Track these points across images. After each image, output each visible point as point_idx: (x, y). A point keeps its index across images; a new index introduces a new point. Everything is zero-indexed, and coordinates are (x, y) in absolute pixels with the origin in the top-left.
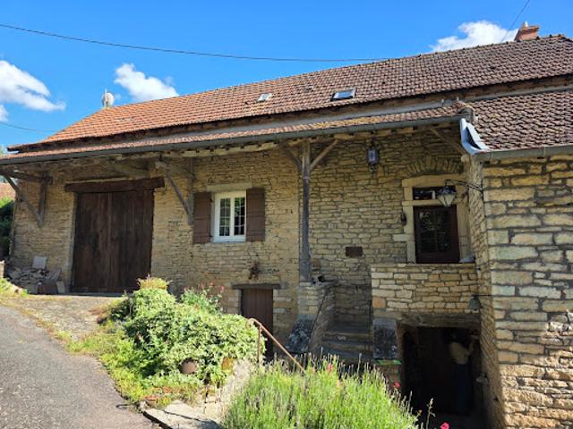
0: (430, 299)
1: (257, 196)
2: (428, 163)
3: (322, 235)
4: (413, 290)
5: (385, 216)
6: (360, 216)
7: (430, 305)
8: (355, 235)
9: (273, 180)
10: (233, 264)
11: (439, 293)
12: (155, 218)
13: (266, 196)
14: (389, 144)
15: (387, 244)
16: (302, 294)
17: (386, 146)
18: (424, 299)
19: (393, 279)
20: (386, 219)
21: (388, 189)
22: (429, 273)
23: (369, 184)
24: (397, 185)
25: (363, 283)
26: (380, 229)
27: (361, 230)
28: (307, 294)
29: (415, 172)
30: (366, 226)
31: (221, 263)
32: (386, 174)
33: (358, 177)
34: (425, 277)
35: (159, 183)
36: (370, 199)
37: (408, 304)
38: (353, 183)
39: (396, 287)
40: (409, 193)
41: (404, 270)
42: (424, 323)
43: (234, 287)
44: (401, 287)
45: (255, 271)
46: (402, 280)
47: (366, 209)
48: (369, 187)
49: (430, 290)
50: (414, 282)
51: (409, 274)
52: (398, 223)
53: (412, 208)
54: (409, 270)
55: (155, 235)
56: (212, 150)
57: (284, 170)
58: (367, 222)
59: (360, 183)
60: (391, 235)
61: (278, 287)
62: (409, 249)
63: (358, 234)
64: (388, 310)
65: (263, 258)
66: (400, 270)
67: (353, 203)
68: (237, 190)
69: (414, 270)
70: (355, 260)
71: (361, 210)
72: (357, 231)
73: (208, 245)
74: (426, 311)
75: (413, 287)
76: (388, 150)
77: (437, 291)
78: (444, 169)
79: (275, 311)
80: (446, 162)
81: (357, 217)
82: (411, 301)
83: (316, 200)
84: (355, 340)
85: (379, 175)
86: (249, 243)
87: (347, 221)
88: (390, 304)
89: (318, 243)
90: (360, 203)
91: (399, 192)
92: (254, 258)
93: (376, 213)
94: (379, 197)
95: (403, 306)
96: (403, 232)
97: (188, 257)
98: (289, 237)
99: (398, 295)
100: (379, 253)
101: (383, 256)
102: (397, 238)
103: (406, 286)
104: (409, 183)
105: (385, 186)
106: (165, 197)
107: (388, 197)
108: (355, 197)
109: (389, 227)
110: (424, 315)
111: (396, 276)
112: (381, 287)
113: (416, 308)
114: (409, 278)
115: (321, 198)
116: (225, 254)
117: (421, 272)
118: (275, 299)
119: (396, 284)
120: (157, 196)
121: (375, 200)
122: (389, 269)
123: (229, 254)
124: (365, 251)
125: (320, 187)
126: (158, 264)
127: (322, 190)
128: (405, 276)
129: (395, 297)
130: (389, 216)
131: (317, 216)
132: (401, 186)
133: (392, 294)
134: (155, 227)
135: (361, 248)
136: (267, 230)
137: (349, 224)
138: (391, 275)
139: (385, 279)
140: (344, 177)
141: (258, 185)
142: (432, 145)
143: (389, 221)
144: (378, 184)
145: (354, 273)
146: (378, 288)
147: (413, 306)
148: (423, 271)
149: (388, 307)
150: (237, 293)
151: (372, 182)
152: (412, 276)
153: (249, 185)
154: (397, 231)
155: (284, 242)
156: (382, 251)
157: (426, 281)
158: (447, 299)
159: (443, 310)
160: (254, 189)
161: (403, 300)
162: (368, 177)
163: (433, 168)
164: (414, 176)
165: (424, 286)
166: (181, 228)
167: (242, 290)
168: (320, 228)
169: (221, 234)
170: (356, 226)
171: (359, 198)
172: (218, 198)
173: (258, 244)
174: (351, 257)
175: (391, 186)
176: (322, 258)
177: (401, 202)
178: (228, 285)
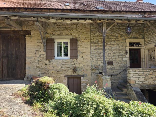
0: (150, 80)
1: (74, 42)
2: (134, 34)
3: (99, 57)
4: (144, 77)
5: (120, 51)
6: (112, 51)
7: (150, 82)
8: (111, 58)
9: (80, 36)
10: (65, 68)
11: (152, 78)
12: (26, 48)
13: (78, 42)
14: (122, 27)
15: (121, 61)
16: (105, 80)
17: (121, 27)
18: (148, 80)
19: (138, 74)
20: (121, 52)
21: (121, 42)
22: (149, 72)
23: (115, 40)
24: (124, 41)
25: (113, 73)
26: (119, 56)
27: (113, 56)
28: (107, 80)
29: (130, 37)
30: (114, 54)
31: (59, 67)
32: (121, 37)
33: (112, 37)
34: (148, 73)
35: (28, 33)
36: (116, 45)
37: (142, 82)
38: (110, 39)
39: (139, 76)
40: (128, 44)
41: (141, 71)
42: (147, 88)
43: (65, 76)
44: (140, 76)
45: (75, 70)
46: (141, 74)
47: (114, 49)
48: (115, 41)
49: (150, 77)
50: (145, 75)
51: (143, 72)
52: (124, 54)
53: (129, 49)
54: (143, 71)
55: (27, 55)
56: (64, 20)
57: (85, 32)
58: (114, 53)
59: (112, 40)
60: (122, 58)
61: (83, 76)
62: (128, 63)
63: (112, 57)
64: (136, 84)
65: (77, 65)
66: (140, 71)
67: (110, 46)
68: (65, 39)
69: (144, 71)
70: (111, 66)
71: (113, 49)
72: (111, 56)
73: (53, 60)
74: (148, 84)
75: (144, 76)
76: (121, 29)
77: (152, 77)
78: (139, 37)
79: (82, 84)
80: (139, 35)
81: (111, 51)
82: (144, 81)
83: (97, 45)
84: (119, 94)
85: (119, 37)
86: (71, 60)
87: (108, 52)
88: (136, 82)
89: (98, 60)
90: (112, 46)
91: (125, 43)
92: (74, 65)
93: (118, 50)
94: (118, 45)
95: (141, 83)
96: (126, 57)
97: (44, 65)
98: (87, 58)
99: (139, 79)
100: (119, 64)
101: (120, 65)
102: (124, 59)
103: (142, 76)
104: (128, 41)
105: (120, 41)
106: (31, 39)
107: (122, 45)
108: (111, 44)
109: (122, 55)
110: (147, 86)
111: (139, 73)
112: (134, 76)
113: (145, 83)
114: (143, 73)
115: (99, 44)
116: (61, 64)
117: (147, 71)
118: (82, 80)
119: (139, 75)
120: (27, 38)
121: (117, 46)
122: (136, 71)
123: (63, 64)
124: (114, 63)
125: (98, 40)
126: (29, 68)
127: (99, 41)
128: (142, 73)
129: (138, 80)
130: (122, 51)
131: (97, 50)
132: (125, 42)
133: (137, 79)
134: (26, 52)
135: (113, 62)
136: (78, 55)
137: (109, 54)
138: (137, 72)
139: (135, 74)
140: (107, 37)
141: (74, 37)
142: (135, 29)
143: (122, 53)
144: (118, 40)
145: (110, 70)
146: (133, 77)
147: (144, 83)
148: (148, 71)
149: (136, 83)
150: (67, 78)
151: (117, 39)
152: (144, 73)
153: (71, 37)
154: (124, 56)
155: (85, 60)
156: (119, 63)
157: (149, 74)
158: (155, 80)
159: (154, 84)
160: (73, 39)
161: (141, 81)
162: (115, 37)
163: (135, 36)
164: (129, 38)
165: (148, 76)
166: (40, 53)
167: (68, 77)
168: (98, 55)
169: (58, 56)
170: (111, 54)
171: (112, 45)
172: (56, 42)
173: (75, 60)
174: (109, 65)
175: (122, 41)
176: (99, 66)
177: (125, 47)
178: (63, 76)
